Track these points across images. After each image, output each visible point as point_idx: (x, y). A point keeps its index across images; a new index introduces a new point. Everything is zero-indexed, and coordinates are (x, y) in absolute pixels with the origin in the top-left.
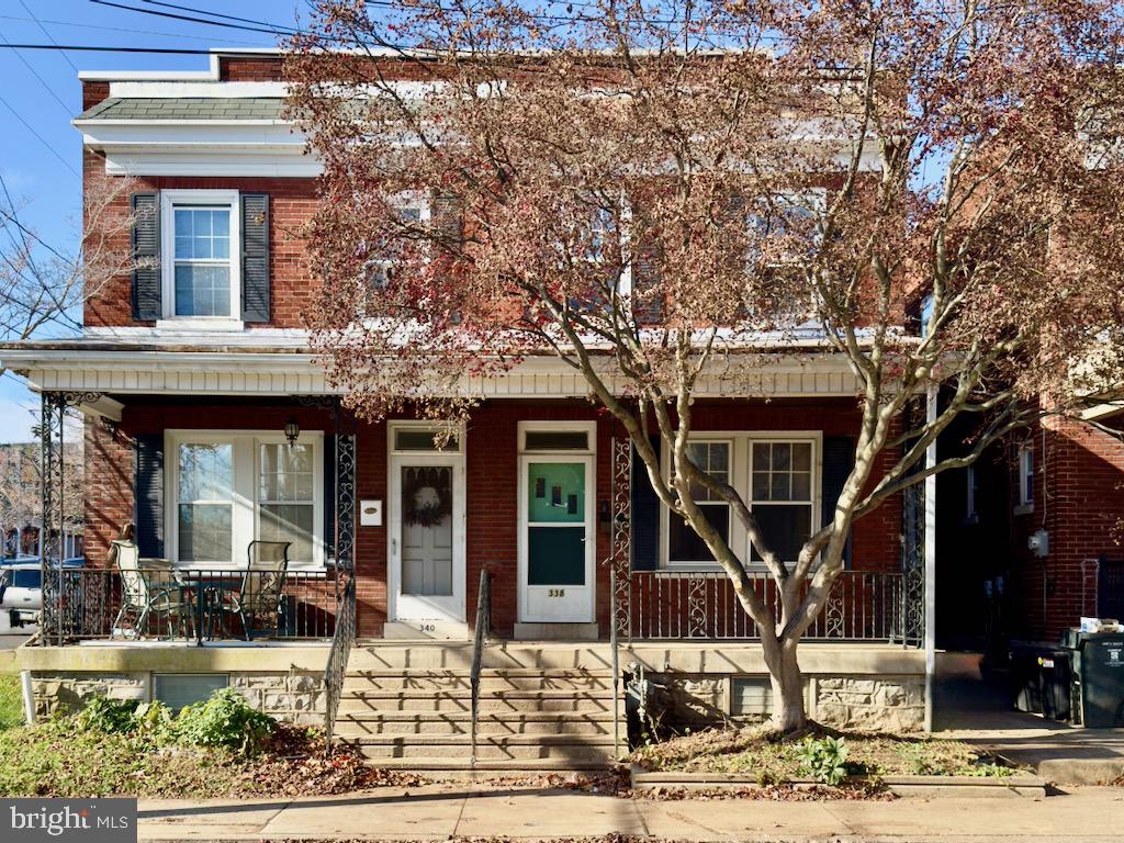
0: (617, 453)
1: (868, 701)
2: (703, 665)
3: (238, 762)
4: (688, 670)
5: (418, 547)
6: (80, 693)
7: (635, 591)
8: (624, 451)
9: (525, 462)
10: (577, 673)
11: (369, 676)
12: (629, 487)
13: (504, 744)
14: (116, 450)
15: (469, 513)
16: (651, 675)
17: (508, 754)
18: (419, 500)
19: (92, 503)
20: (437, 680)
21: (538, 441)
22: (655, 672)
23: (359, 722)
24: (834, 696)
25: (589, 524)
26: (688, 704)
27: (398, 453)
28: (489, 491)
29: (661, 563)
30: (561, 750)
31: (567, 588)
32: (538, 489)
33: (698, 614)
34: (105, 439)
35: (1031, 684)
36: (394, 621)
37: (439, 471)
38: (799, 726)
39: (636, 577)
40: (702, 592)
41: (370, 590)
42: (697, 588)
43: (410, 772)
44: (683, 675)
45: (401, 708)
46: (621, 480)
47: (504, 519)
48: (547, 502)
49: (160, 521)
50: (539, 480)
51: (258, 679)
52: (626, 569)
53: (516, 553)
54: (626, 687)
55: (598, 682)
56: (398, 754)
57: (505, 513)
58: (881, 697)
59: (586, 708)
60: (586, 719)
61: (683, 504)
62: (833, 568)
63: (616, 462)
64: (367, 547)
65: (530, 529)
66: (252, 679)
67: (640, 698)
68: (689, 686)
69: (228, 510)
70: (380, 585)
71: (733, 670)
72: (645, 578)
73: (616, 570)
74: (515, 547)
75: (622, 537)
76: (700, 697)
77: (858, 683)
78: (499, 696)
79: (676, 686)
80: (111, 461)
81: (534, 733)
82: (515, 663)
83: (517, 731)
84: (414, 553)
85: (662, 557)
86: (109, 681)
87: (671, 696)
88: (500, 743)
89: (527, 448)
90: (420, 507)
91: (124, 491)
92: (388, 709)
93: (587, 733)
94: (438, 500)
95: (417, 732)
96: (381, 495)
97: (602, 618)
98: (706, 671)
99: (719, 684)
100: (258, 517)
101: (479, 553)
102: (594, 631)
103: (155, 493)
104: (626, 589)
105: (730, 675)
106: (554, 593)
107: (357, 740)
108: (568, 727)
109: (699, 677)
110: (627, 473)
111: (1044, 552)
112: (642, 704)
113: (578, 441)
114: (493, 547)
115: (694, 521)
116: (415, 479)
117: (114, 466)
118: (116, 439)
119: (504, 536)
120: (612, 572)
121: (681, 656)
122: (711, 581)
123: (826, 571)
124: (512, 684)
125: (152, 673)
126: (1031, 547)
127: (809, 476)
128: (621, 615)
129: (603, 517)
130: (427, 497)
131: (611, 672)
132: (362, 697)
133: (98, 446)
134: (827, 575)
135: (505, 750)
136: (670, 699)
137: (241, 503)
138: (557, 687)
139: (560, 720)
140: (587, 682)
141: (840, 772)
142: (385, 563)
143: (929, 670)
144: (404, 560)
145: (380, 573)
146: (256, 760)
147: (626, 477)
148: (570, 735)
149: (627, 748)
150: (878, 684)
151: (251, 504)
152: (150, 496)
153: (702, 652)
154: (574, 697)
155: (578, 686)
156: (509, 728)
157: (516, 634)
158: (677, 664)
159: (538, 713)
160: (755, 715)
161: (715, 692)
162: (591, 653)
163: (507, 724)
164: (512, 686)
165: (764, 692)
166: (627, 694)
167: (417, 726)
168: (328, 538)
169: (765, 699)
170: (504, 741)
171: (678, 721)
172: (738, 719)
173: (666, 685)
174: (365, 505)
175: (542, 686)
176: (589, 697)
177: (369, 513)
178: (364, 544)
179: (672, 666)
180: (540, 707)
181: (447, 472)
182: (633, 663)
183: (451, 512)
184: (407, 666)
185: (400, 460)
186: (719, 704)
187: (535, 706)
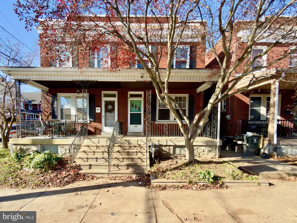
0: (147, 94)
1: (204, 151)
2: (167, 143)
3: (41, 173)
4: (163, 144)
6: (25, 149)
7: (152, 126)
9: (130, 100)
10: (138, 146)
11: (88, 146)
12: (150, 102)
13: (118, 166)
14: (48, 97)
15: (118, 110)
16: (155, 146)
17: (119, 168)
18: (108, 108)
19: (43, 108)
20: (104, 147)
21: (132, 96)
22: (156, 145)
23: (82, 159)
24: (196, 150)
25: (142, 113)
26: (163, 152)
27: (104, 98)
28: (122, 106)
29: (157, 120)
30: (132, 168)
31: (138, 125)
32: (132, 106)
33: (166, 132)
34: (45, 95)
35: (229, 145)
36: (103, 132)
37: (112, 102)
38: (193, 161)
39: (152, 123)
40: (167, 126)
41: (98, 125)
43: (91, 175)
44: (162, 146)
45: (94, 155)
46: (148, 100)
48: (134, 108)
49: (56, 111)
50: (132, 104)
51: (65, 146)
52: (149, 121)
54: (149, 149)
55: (143, 148)
56: (90, 168)
58: (207, 150)
59: (139, 155)
60: (139, 158)
61: (166, 101)
62: (206, 120)
65: (130, 113)
66: (63, 146)
67: (153, 152)
68: (163, 148)
69: (70, 109)
70: (100, 125)
71: (174, 144)
72: (154, 123)
75: (149, 114)
76: (166, 150)
77: (202, 147)
78: (118, 152)
79: (161, 148)
80: (46, 100)
81: (126, 162)
82: (123, 143)
83: (122, 161)
84: (107, 118)
85: (157, 119)
86: (31, 146)
87: (160, 150)
88: (116, 165)
89: (130, 97)
90: (108, 109)
91: (49, 106)
92: (91, 155)
93: (139, 162)
94: (112, 108)
95: (97, 162)
96: (101, 106)
97: (145, 131)
98: (167, 145)
100: (76, 111)
102: (143, 134)
103: (55, 106)
104: (150, 126)
105: (173, 146)
106: (135, 126)
107: (80, 165)
108: (134, 160)
109: (166, 146)
110: (150, 99)
111: (229, 119)
112: (153, 154)
113: (140, 96)
114: (123, 117)
115: (169, 106)
116: (107, 103)
117: (47, 100)
118: (47, 95)
119: (125, 115)
120: (146, 122)
121: (162, 141)
122: (169, 124)
123: (203, 121)
125: (41, 145)
126: (226, 118)
127: (186, 103)
128: (148, 131)
129: (145, 111)
130: (110, 107)
131: (145, 145)
132: (85, 152)
133: (44, 97)
134: (204, 122)
135: (118, 167)
137: (73, 108)
138: (133, 149)
139: (132, 158)
140: (140, 148)
141: (211, 180)
142: (101, 120)
143: (218, 144)
144: (105, 120)
145: (100, 122)
146: (47, 172)
148: (135, 162)
149: (149, 167)
150: (206, 147)
151: (75, 108)
152: (54, 106)
153: (167, 140)
154: (137, 152)
155: (138, 149)
156: (120, 161)
157: (128, 135)
158: (161, 143)
159: (127, 157)
160: (178, 155)
161: (169, 149)
162: (141, 140)
163: (119, 159)
164: (122, 149)
165: (181, 149)
166: (149, 151)
167: (97, 160)
168: (90, 115)
169: (180, 151)
170: (118, 165)
171: (161, 156)
172: (175, 155)
173: (158, 148)
174: (97, 108)
175: (129, 149)
176: (140, 152)
177: (98, 110)
178: (97, 116)
179: (160, 144)
180: (128, 155)
181: (114, 102)
182: (151, 143)
183: (114, 110)
184: (99, 143)
185: (104, 99)
186: (170, 152)
187: (127, 155)
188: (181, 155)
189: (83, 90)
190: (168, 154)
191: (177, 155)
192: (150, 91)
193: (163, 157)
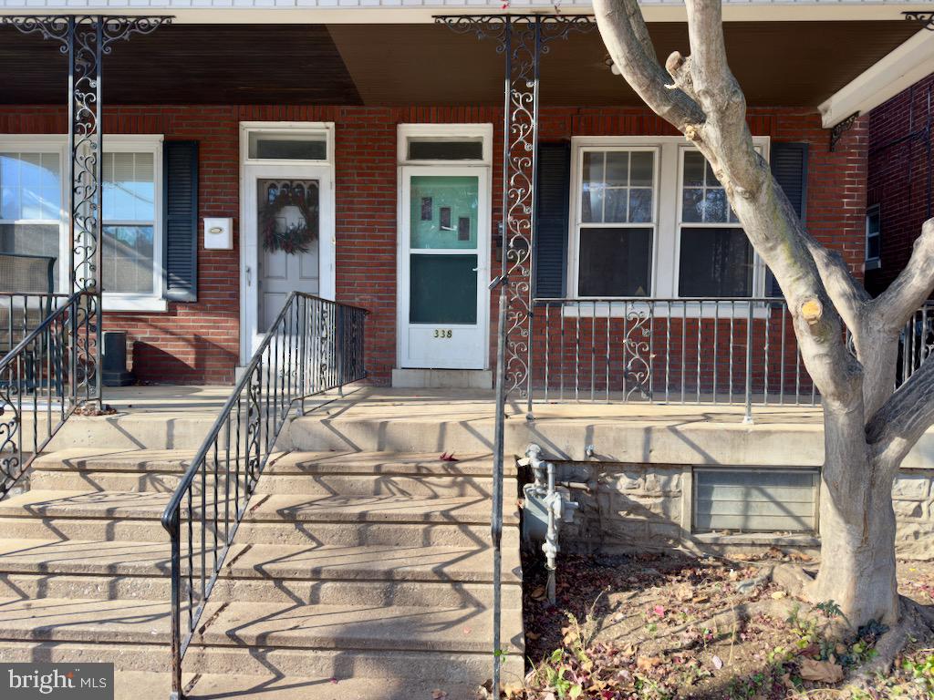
0: (512, 107)
2: (647, 449)
4: (623, 458)
5: (281, 278)
7: (538, 329)
8: (525, 104)
9: (408, 173)
10: (437, 467)
12: (532, 163)
13: (262, 646)
16: (564, 469)
17: (270, 668)
18: (282, 221)
21: (421, 150)
22: (570, 461)
25: (483, 250)
26: (623, 513)
27: (254, 162)
28: (361, 210)
29: (570, 298)
31: (457, 329)
32: (422, 210)
33: (639, 367)
37: (306, 187)
39: (541, 305)
40: (645, 333)
41: (218, 328)
42: (637, 325)
44: (615, 466)
46: (519, 151)
47: (382, 244)
48: (433, 226)
50: (425, 199)
52: (524, 295)
53: (395, 285)
54: (521, 495)
57: (383, 237)
60: (440, 569)
63: (511, 122)
64: (215, 275)
65: (413, 257)
67: (547, 519)
68: (623, 483)
69: (54, 231)
70: (231, 323)
71: (697, 459)
73: (507, 293)
74: (394, 278)
76: (643, 501)
78: (292, 515)
79: (602, 483)
82: (343, 444)
84: (274, 285)
85: (570, 292)
87: (597, 501)
88: (253, 641)
89: (410, 158)
90: (282, 230)
93: (438, 610)
94: (304, 223)
95: (113, 596)
96: (234, 214)
98: (653, 460)
99: (674, 483)
101: (350, 284)
102: (485, 381)
104: (525, 326)
105: (693, 467)
106: (441, 334)
109: (644, 468)
110: (529, 140)
112: (551, 534)
113: (470, 150)
114: (369, 278)
116: (279, 196)
119: (382, 265)
121: (612, 435)
124: (324, 485)
130: (291, 218)
132: (41, 513)
135: (262, 658)
136: (594, 505)
138: (403, 492)
140: (453, 484)
142: (236, 296)
144: (261, 293)
145: (231, 307)
147: (527, 147)
149: (521, 661)
153: (648, 430)
154: (427, 519)
155: (439, 491)
156: (289, 593)
157: (395, 383)
158: (605, 449)
159: (350, 559)
160: (732, 531)
161: (666, 494)
162: (464, 424)
163: (286, 584)
164: (324, 494)
165: (747, 494)
166: (522, 513)
167: (113, 587)
168: (168, 264)
169: (747, 505)
170: (263, 637)
171: (607, 539)
172: (706, 537)
173: (586, 482)
174: (209, 223)
175: (377, 492)
176: (452, 521)
177: (216, 234)
178: (209, 272)
179: (597, 451)
180: (362, 541)
181: (314, 187)
182: (534, 449)
183: (317, 236)
184: (170, 446)
185: (254, 170)
186: (673, 514)
187: (350, 539)
188: (749, 537)
189: (71, 79)
190: (656, 529)
191: (727, 539)
192: (529, 85)
193: (622, 551)
